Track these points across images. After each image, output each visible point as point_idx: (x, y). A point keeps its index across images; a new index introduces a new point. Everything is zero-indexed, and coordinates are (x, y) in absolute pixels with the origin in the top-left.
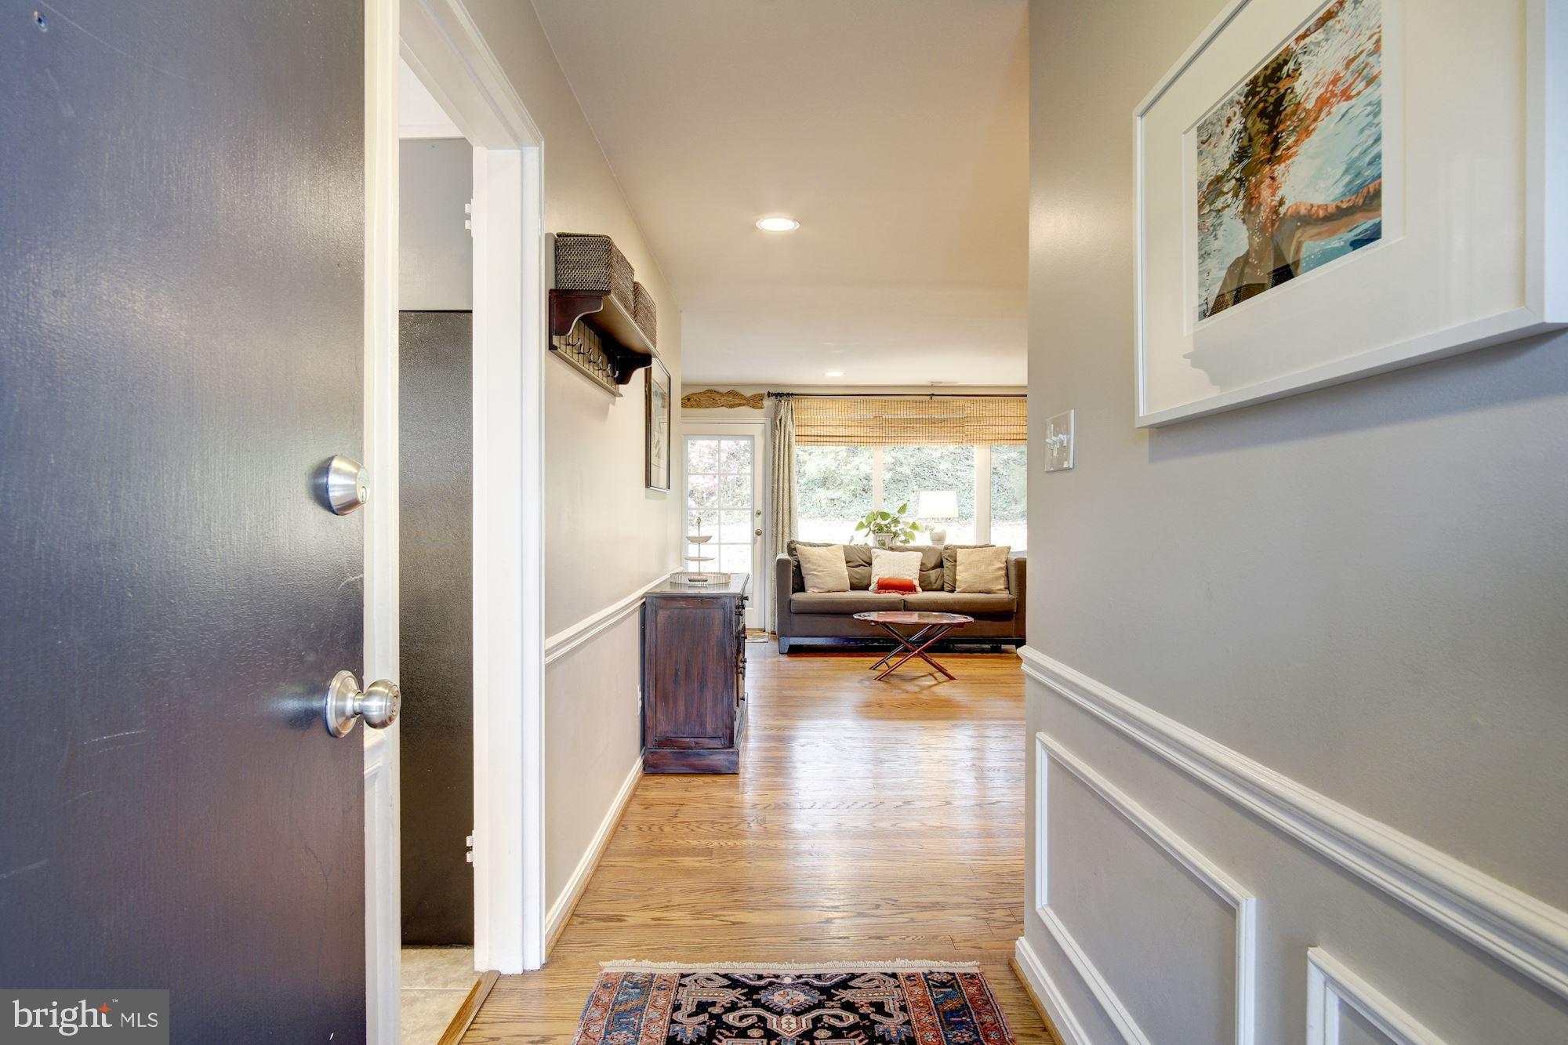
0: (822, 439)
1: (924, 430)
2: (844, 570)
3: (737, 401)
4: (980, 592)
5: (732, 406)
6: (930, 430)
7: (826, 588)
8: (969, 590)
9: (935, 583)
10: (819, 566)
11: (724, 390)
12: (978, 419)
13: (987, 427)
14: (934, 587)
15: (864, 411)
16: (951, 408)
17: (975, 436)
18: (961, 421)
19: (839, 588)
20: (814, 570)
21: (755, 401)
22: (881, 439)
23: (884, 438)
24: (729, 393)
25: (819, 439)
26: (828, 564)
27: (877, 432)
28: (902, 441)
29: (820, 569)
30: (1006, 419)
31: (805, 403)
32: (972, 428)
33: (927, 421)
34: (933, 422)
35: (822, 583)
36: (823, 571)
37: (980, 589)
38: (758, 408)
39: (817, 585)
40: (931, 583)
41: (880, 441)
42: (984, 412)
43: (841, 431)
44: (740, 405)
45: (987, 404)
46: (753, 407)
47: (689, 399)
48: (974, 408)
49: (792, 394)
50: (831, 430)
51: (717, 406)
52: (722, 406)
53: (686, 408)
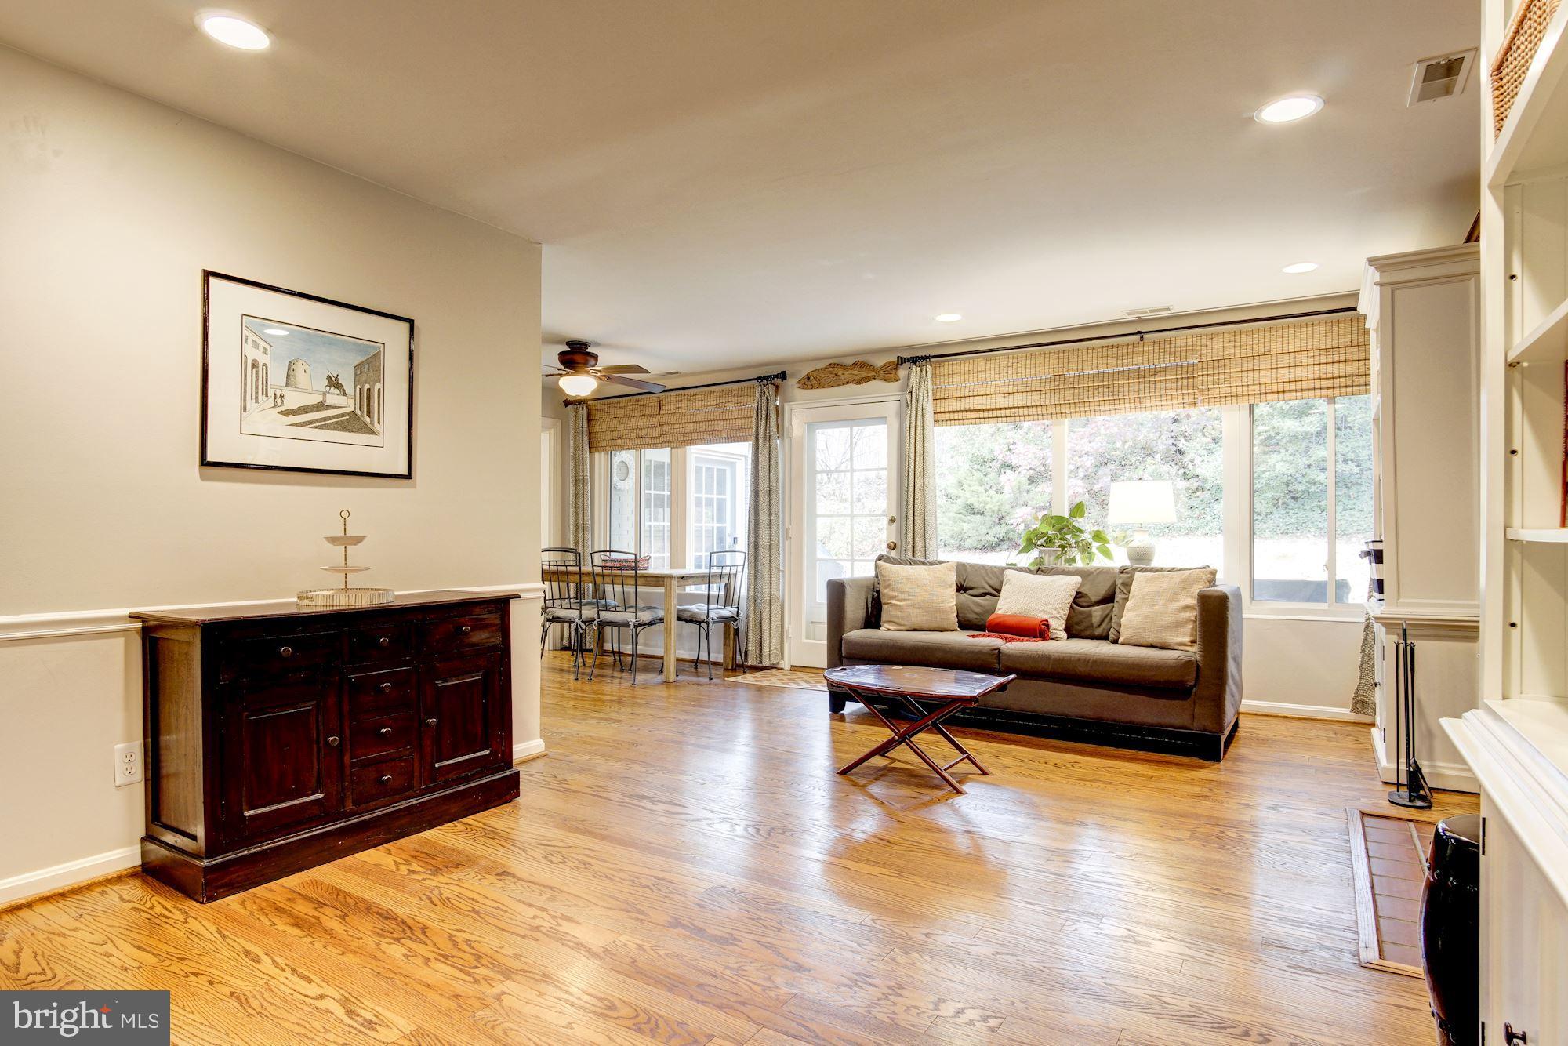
0: (973, 415)
1: (1126, 389)
2: (949, 600)
3: (864, 374)
4: (1152, 646)
5: (859, 382)
6: (1136, 388)
7: (908, 624)
8: (1134, 641)
9: (1099, 626)
10: (902, 592)
11: (849, 361)
12: (1221, 362)
13: (1239, 375)
14: (1098, 632)
15: (1030, 370)
16: (1173, 350)
17: (1217, 392)
18: (1191, 369)
19: (934, 625)
20: (894, 598)
21: (888, 373)
22: (1058, 409)
23: (1063, 407)
24: (855, 364)
25: (969, 415)
26: (918, 590)
27: (1050, 398)
28: (1092, 408)
29: (902, 596)
30: (1274, 357)
31: (948, 367)
32: (1210, 378)
33: (1131, 375)
34: (1140, 374)
35: (902, 617)
36: (905, 600)
37: (1150, 640)
38: (891, 380)
39: (896, 620)
40: (1092, 625)
41: (1057, 410)
42: (1232, 351)
43: (1000, 401)
44: (868, 379)
45: (1238, 337)
46: (885, 380)
47: (808, 378)
48: (1216, 346)
49: (928, 357)
50: (984, 402)
51: (841, 383)
52: (848, 382)
53: (806, 389)
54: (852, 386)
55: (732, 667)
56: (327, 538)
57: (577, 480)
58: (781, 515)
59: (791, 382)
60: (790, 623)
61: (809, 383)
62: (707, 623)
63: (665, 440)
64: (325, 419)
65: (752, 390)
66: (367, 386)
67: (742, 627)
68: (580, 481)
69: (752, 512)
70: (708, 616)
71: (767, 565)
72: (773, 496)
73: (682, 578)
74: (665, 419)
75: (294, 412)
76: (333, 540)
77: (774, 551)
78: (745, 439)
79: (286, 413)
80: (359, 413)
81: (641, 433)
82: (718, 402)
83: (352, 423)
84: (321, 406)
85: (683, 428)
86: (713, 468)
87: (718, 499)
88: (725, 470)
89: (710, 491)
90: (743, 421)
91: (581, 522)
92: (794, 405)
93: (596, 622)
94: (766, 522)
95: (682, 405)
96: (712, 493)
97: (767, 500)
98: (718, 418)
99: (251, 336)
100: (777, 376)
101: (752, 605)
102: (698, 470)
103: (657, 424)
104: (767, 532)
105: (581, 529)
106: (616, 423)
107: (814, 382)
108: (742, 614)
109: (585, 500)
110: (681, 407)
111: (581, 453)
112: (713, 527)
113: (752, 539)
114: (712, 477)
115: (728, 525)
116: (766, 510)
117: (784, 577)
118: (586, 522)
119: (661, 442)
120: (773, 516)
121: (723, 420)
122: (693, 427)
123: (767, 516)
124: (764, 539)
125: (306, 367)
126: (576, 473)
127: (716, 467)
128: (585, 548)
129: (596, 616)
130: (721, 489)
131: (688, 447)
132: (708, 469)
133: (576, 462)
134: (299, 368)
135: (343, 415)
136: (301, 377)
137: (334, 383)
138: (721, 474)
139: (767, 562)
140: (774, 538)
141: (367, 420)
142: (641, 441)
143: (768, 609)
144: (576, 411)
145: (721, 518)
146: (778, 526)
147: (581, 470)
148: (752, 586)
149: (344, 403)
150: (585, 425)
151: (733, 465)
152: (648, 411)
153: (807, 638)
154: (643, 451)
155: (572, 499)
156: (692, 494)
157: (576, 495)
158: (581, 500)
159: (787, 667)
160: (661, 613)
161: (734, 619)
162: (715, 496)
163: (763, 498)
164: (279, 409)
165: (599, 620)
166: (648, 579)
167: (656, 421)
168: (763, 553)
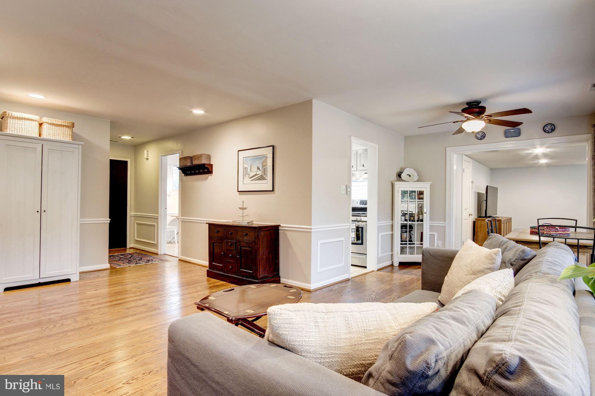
56: (239, 208)
64: (256, 178)
66: (264, 167)
75: (251, 177)
76: (240, 208)
79: (250, 178)
80: (263, 175)
83: (262, 178)
84: (256, 175)
99: (245, 162)
125: (253, 166)
134: (252, 166)
135: (260, 176)
136: (253, 169)
137: (258, 169)
141: (264, 176)
149: (260, 173)
164: (249, 177)
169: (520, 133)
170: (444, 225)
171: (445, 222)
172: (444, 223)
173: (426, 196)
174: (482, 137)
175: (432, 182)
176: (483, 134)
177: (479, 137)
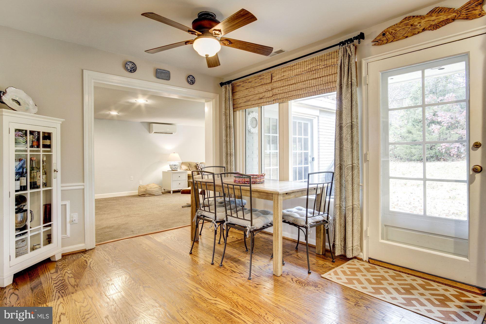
11: (425, 11)
51: (416, 31)
52: (424, 30)
53: (381, 45)
54: (427, 33)
55: (323, 253)
57: (226, 127)
58: (360, 143)
59: (367, 42)
60: (368, 226)
61: (385, 38)
62: (306, 228)
63: (275, 98)
65: (335, 54)
67: (331, 228)
68: (228, 127)
69: (338, 142)
70: (306, 223)
71: (350, 182)
72: (355, 130)
73: (287, 194)
74: (275, 85)
77: (355, 172)
78: (330, 90)
81: (261, 96)
82: (310, 67)
85: (287, 89)
86: (302, 123)
87: (304, 138)
88: (307, 124)
89: (300, 134)
90: (329, 77)
91: (229, 151)
92: (370, 59)
93: (225, 224)
94: (349, 149)
95: (286, 74)
96: (301, 135)
97: (350, 132)
98: (310, 79)
100: (356, 38)
101: (338, 211)
102: (295, 123)
103: (270, 89)
104: (350, 157)
105: (229, 155)
106: (246, 92)
107: (390, 36)
108: (331, 218)
109: (231, 138)
110: (285, 75)
111: (228, 111)
112: (302, 153)
113: (338, 162)
114: (301, 128)
115: (309, 151)
116: (349, 140)
117: (362, 190)
118: (231, 151)
119: (273, 99)
120: (355, 145)
121: (314, 79)
122: (292, 87)
123: (349, 144)
124: (348, 162)
126: (226, 123)
127: (303, 122)
128: (231, 166)
129: (225, 219)
130: (306, 133)
131: (289, 101)
132: (299, 123)
133: (226, 117)
138: (306, 125)
139: (350, 179)
140: (355, 161)
142: (261, 101)
143: (351, 215)
144: (226, 88)
145: (306, 148)
146: (358, 152)
147: (229, 121)
148: (338, 197)
150: (231, 95)
151: (311, 121)
152: (264, 81)
153: (383, 239)
154: (262, 107)
155: (224, 138)
156: (291, 136)
157: (226, 136)
158: (229, 139)
159: (365, 258)
160: (270, 219)
161: (325, 222)
162: (303, 137)
163: (346, 131)
165: (227, 222)
166: (261, 194)
167: (269, 87)
168: (347, 173)
169: (170, 77)
170: (82, 187)
171: (84, 182)
172: (83, 184)
173: (56, 141)
174: (132, 70)
175: (64, 120)
176: (133, 66)
177: (128, 68)
